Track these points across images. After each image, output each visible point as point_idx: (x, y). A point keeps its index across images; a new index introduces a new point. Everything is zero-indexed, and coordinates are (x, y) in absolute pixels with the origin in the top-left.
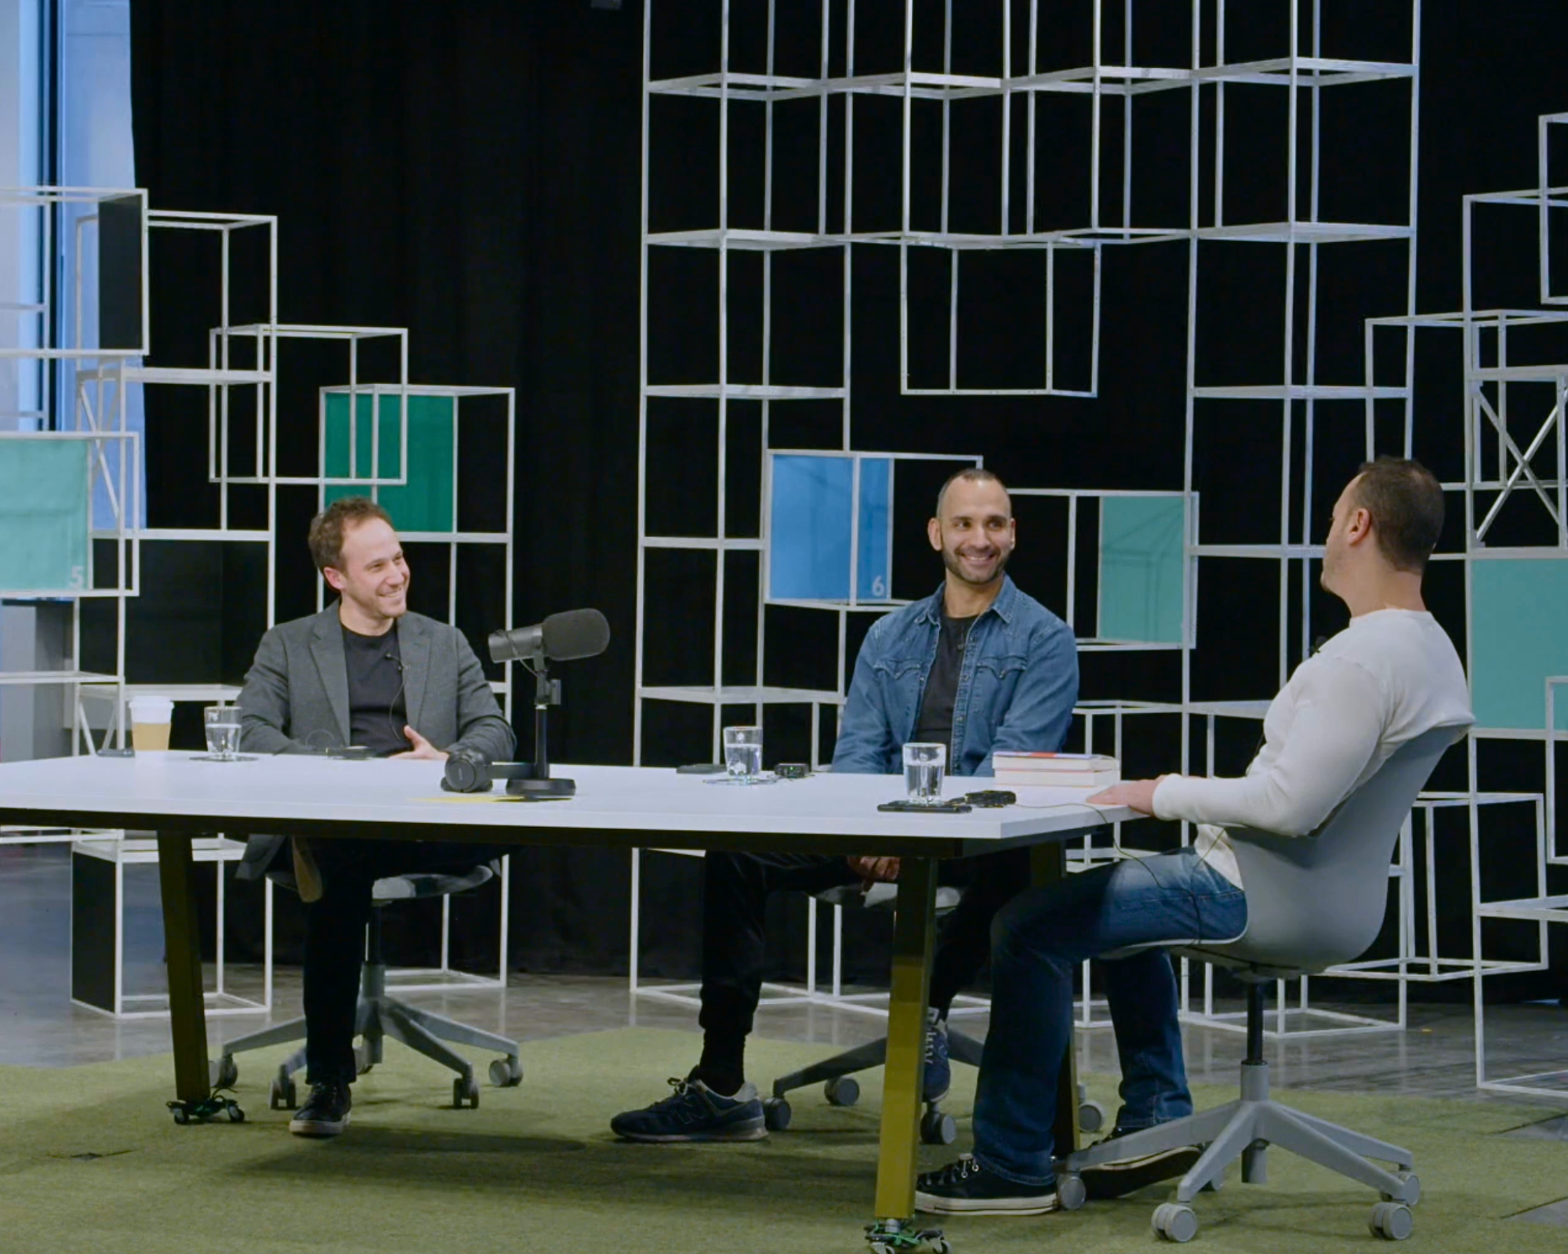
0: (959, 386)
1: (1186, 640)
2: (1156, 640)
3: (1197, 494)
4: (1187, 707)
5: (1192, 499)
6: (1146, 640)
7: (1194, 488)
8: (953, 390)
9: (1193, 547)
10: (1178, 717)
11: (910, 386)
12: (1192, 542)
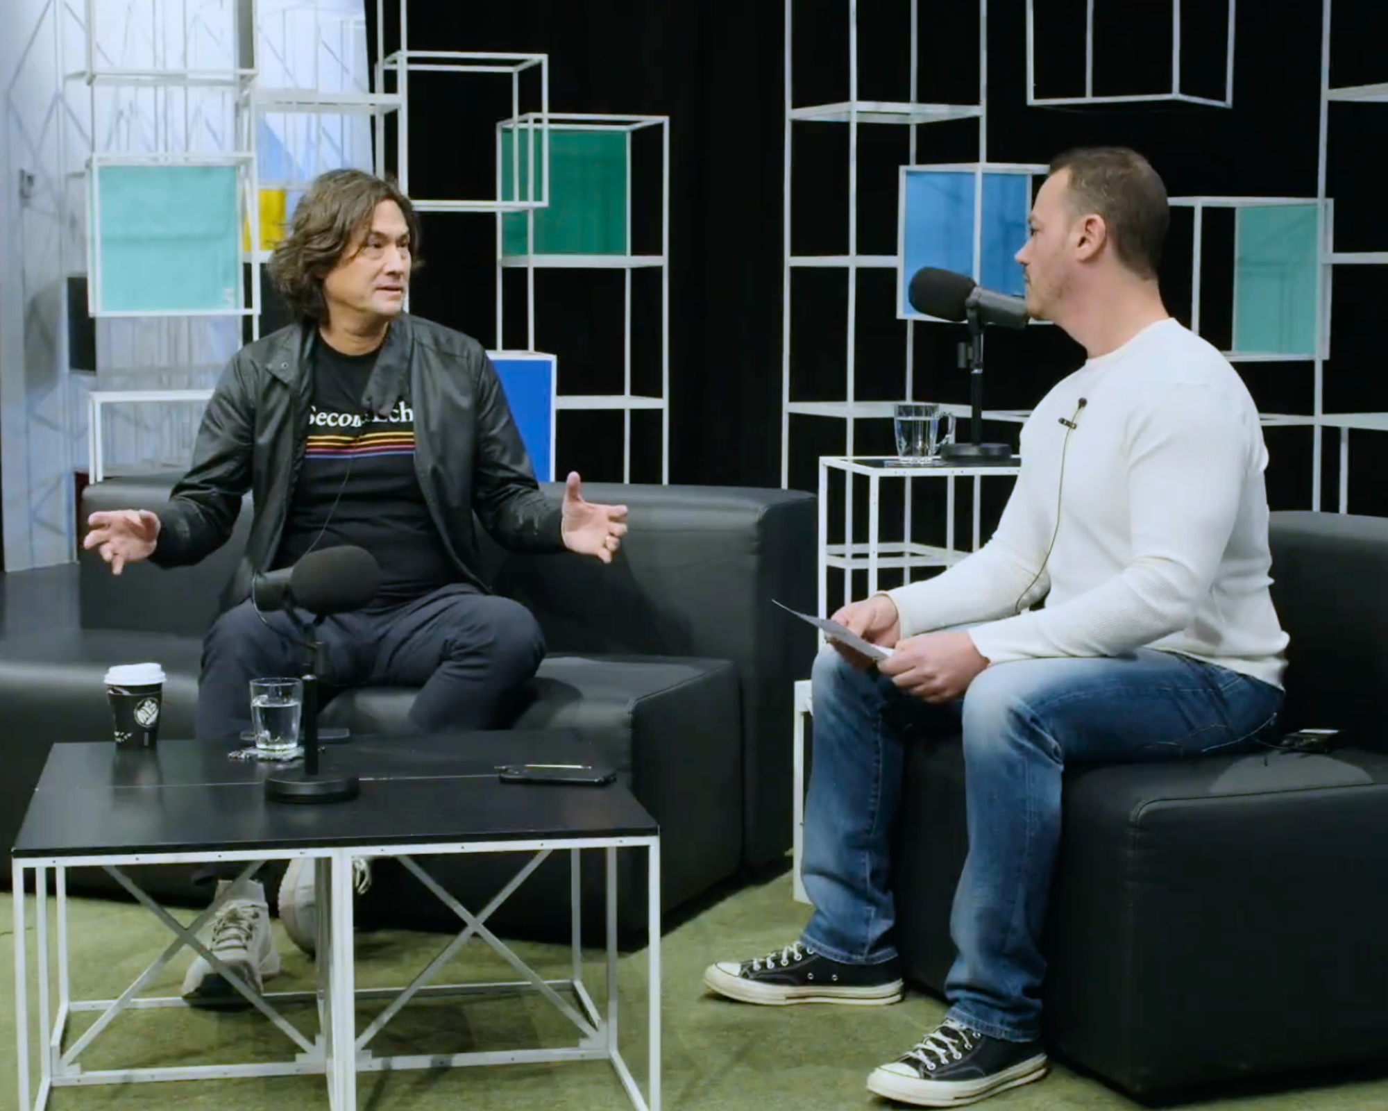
0: (1096, 93)
1: (1318, 349)
2: (1290, 351)
3: (1331, 201)
4: (1319, 420)
5: (1326, 206)
6: (1280, 351)
7: (1328, 195)
8: (1089, 99)
9: (1326, 255)
10: (1310, 428)
11: (1037, 96)
12: (1326, 249)
